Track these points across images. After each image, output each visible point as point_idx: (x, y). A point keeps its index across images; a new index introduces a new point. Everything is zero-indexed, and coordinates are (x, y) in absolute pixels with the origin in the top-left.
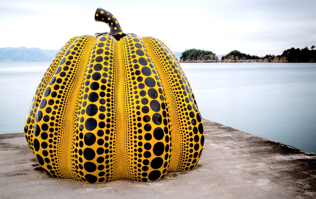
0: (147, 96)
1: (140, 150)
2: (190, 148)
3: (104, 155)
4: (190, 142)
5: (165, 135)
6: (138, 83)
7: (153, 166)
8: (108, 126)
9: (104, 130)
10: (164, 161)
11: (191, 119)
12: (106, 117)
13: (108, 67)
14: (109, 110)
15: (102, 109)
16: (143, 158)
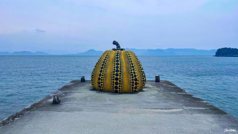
0: (115, 68)
1: (112, 83)
2: (130, 85)
3: (102, 84)
4: (130, 83)
5: (119, 80)
6: (114, 64)
7: (115, 88)
8: (104, 76)
9: (103, 77)
10: (119, 88)
11: (131, 76)
12: (104, 73)
13: (108, 60)
14: (105, 71)
15: (104, 71)
16: (112, 86)
